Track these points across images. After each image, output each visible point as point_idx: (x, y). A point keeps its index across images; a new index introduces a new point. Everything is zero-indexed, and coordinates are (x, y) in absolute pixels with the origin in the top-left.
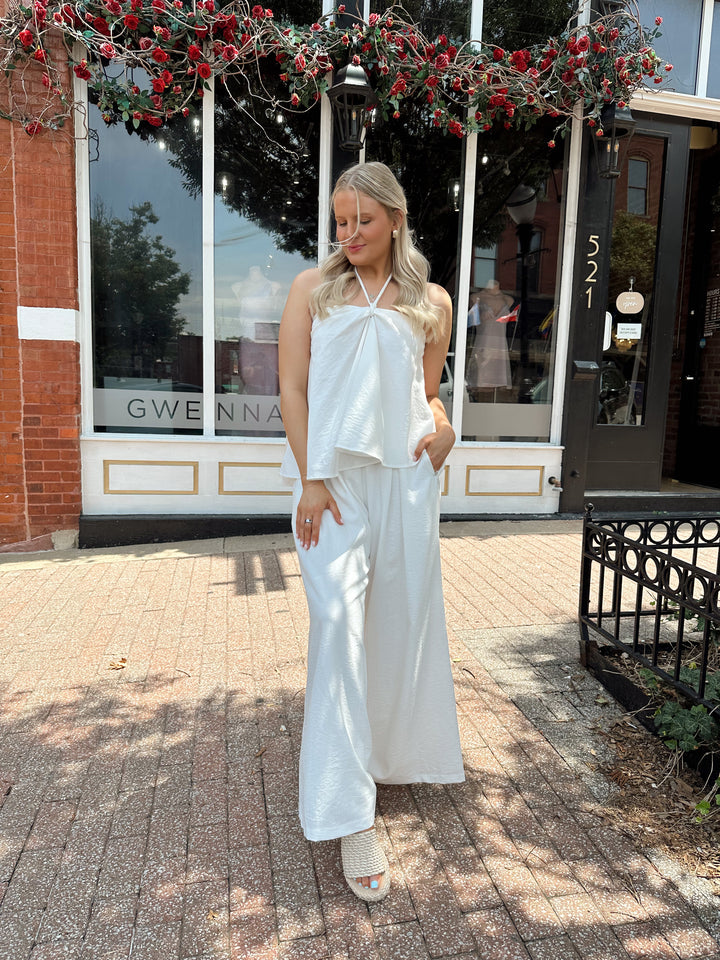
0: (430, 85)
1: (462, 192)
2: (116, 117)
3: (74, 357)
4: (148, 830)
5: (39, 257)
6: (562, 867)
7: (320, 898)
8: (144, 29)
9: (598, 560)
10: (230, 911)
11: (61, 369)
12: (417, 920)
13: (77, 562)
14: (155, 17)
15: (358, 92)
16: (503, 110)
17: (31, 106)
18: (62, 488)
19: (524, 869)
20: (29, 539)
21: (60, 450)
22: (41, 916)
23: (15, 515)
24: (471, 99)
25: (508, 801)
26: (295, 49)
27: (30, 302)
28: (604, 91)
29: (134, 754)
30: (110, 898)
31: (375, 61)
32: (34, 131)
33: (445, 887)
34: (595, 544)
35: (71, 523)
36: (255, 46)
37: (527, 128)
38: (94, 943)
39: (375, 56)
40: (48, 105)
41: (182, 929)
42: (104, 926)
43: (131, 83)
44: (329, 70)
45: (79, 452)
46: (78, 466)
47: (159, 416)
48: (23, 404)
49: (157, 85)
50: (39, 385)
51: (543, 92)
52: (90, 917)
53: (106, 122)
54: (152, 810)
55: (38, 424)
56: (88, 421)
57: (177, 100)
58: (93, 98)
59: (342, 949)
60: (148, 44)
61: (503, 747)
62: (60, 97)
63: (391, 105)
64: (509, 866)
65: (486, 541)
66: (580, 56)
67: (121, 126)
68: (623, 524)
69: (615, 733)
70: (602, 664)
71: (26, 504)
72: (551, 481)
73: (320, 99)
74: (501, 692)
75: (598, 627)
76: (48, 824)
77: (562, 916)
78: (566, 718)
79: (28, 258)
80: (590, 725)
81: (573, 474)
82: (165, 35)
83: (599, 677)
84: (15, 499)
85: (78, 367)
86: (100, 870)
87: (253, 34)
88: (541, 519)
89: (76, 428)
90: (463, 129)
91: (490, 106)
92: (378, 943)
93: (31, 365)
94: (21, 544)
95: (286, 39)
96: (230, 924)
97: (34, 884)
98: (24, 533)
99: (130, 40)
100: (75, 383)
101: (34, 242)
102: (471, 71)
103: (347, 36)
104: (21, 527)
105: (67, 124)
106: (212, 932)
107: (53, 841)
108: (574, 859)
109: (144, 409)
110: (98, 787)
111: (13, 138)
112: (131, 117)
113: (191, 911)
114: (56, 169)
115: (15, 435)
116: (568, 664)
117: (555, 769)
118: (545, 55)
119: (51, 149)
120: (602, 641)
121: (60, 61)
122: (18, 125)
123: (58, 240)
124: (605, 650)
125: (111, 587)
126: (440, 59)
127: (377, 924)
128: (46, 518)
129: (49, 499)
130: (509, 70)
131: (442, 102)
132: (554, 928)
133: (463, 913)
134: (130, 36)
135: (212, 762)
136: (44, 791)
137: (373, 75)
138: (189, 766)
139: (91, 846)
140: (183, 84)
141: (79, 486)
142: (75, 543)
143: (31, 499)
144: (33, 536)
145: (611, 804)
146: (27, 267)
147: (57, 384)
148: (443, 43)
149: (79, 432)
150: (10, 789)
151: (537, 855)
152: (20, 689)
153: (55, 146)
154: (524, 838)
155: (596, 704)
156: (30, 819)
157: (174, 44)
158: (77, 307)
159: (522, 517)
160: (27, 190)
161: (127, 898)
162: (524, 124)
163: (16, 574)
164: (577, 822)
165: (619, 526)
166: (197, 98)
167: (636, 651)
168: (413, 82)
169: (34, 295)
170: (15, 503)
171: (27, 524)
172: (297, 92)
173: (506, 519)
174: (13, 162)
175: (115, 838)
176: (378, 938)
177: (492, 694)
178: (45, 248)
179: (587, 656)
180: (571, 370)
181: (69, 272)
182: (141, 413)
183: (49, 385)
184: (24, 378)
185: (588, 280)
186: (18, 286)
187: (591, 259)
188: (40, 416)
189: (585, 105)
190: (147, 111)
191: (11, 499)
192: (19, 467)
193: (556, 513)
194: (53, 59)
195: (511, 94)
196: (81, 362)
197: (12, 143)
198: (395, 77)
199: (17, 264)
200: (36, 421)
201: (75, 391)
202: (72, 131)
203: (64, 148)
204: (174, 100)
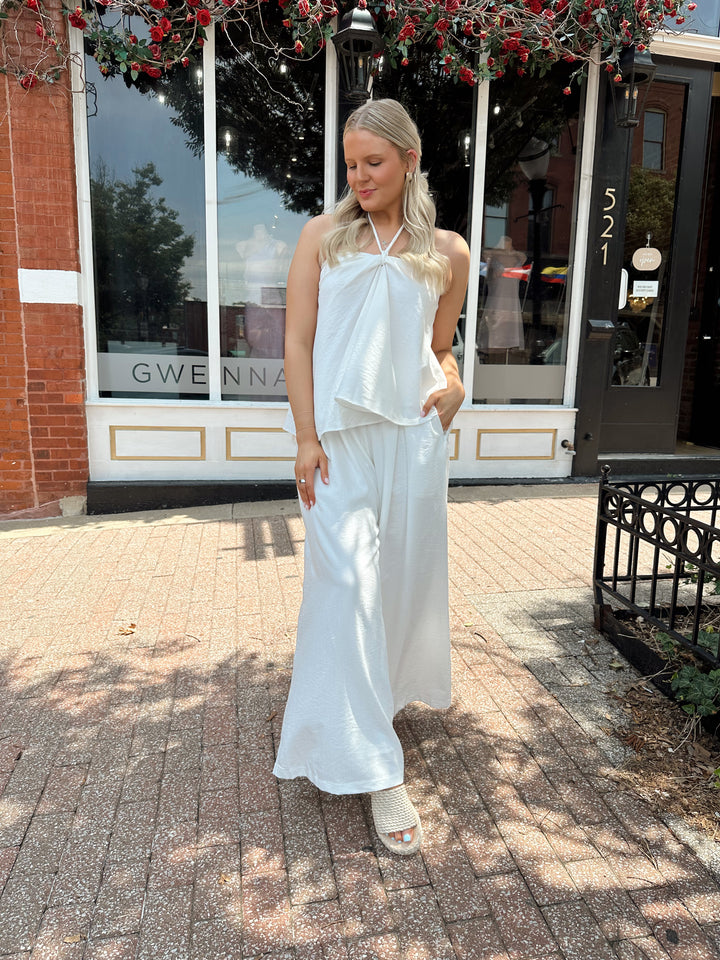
0: (440, 29)
1: (473, 145)
2: (113, 70)
3: (76, 320)
4: (159, 795)
5: (38, 216)
6: (579, 832)
7: (332, 863)
9: (614, 523)
10: (241, 875)
11: (64, 332)
12: (431, 884)
13: (85, 528)
15: (365, 38)
16: (516, 56)
17: (25, 58)
18: (68, 454)
19: (538, 834)
20: (37, 505)
21: (66, 416)
22: (52, 880)
23: (23, 482)
24: (483, 44)
25: (522, 765)
27: (30, 265)
28: (624, 31)
29: (144, 719)
30: (122, 862)
31: (382, 4)
32: (30, 85)
33: (459, 852)
34: (611, 507)
35: (79, 490)
37: (542, 75)
38: (106, 907)
40: (43, 56)
41: (193, 892)
42: (115, 890)
43: (128, 33)
44: (334, 15)
45: (85, 418)
46: (83, 432)
47: (165, 381)
48: (27, 369)
49: (154, 33)
50: (43, 349)
51: (559, 36)
52: (101, 881)
53: (103, 74)
54: (162, 774)
55: (43, 389)
56: (93, 386)
57: (176, 50)
58: (89, 48)
59: (355, 913)
61: (516, 712)
62: (55, 47)
63: (400, 52)
64: (524, 831)
65: (497, 505)
67: (119, 79)
68: (640, 486)
69: (630, 697)
70: (617, 628)
71: (33, 470)
72: (564, 444)
73: (325, 47)
74: (513, 656)
75: (613, 591)
76: (58, 789)
77: (578, 881)
78: (581, 683)
79: (27, 218)
80: (606, 690)
81: (587, 437)
83: (613, 641)
84: (22, 466)
85: (81, 332)
86: (111, 834)
88: (553, 483)
89: (81, 393)
90: (474, 76)
91: (503, 51)
92: (391, 908)
93: (33, 330)
94: (28, 510)
96: (241, 888)
97: (45, 849)
98: (32, 500)
100: (78, 347)
101: (33, 202)
102: (483, 14)
104: (28, 494)
105: (63, 77)
106: (224, 896)
107: (63, 805)
108: (590, 823)
109: (149, 374)
110: (108, 752)
111: (8, 92)
112: (129, 69)
113: (202, 875)
114: (54, 124)
115: (20, 401)
116: (582, 629)
117: (569, 734)
119: (47, 104)
120: (616, 605)
121: (54, 9)
122: (12, 78)
123: (57, 199)
124: (620, 614)
125: (120, 553)
126: (450, 1)
127: (390, 889)
128: (53, 485)
129: (56, 466)
130: (523, 11)
131: (453, 47)
132: (570, 893)
133: (477, 877)
135: (223, 727)
136: (55, 755)
137: (380, 20)
138: (199, 730)
139: (102, 811)
140: (182, 33)
141: (86, 452)
142: (83, 510)
143: (38, 465)
144: (41, 503)
145: (627, 768)
146: (27, 228)
147: (60, 348)
149: (84, 398)
150: (20, 755)
151: (553, 819)
152: (30, 655)
153: (51, 100)
154: (539, 803)
155: (611, 668)
156: (41, 783)
158: (78, 269)
159: (534, 481)
160: (24, 147)
161: (138, 862)
162: (538, 70)
163: (25, 541)
164: (592, 786)
165: (636, 488)
166: (197, 47)
167: (652, 615)
168: (422, 27)
169: (35, 256)
170: (22, 470)
171: (35, 491)
172: (300, 38)
173: (517, 484)
174: (9, 118)
175: (126, 802)
176: (391, 902)
177: (504, 657)
178: (44, 207)
179: (602, 621)
180: (586, 329)
181: (70, 233)
182: (146, 377)
183: (52, 349)
184: (27, 342)
185: (604, 235)
186: (18, 247)
187: (607, 213)
188: (45, 382)
189: (603, 49)
190: (145, 62)
191: (17, 466)
192: (25, 434)
193: (568, 477)
194: (47, 8)
195: (525, 38)
196: (84, 326)
197: (7, 97)
198: (403, 21)
199: (17, 225)
200: (41, 387)
201: (79, 356)
202: (69, 84)
203: (60, 102)
204: (173, 49)
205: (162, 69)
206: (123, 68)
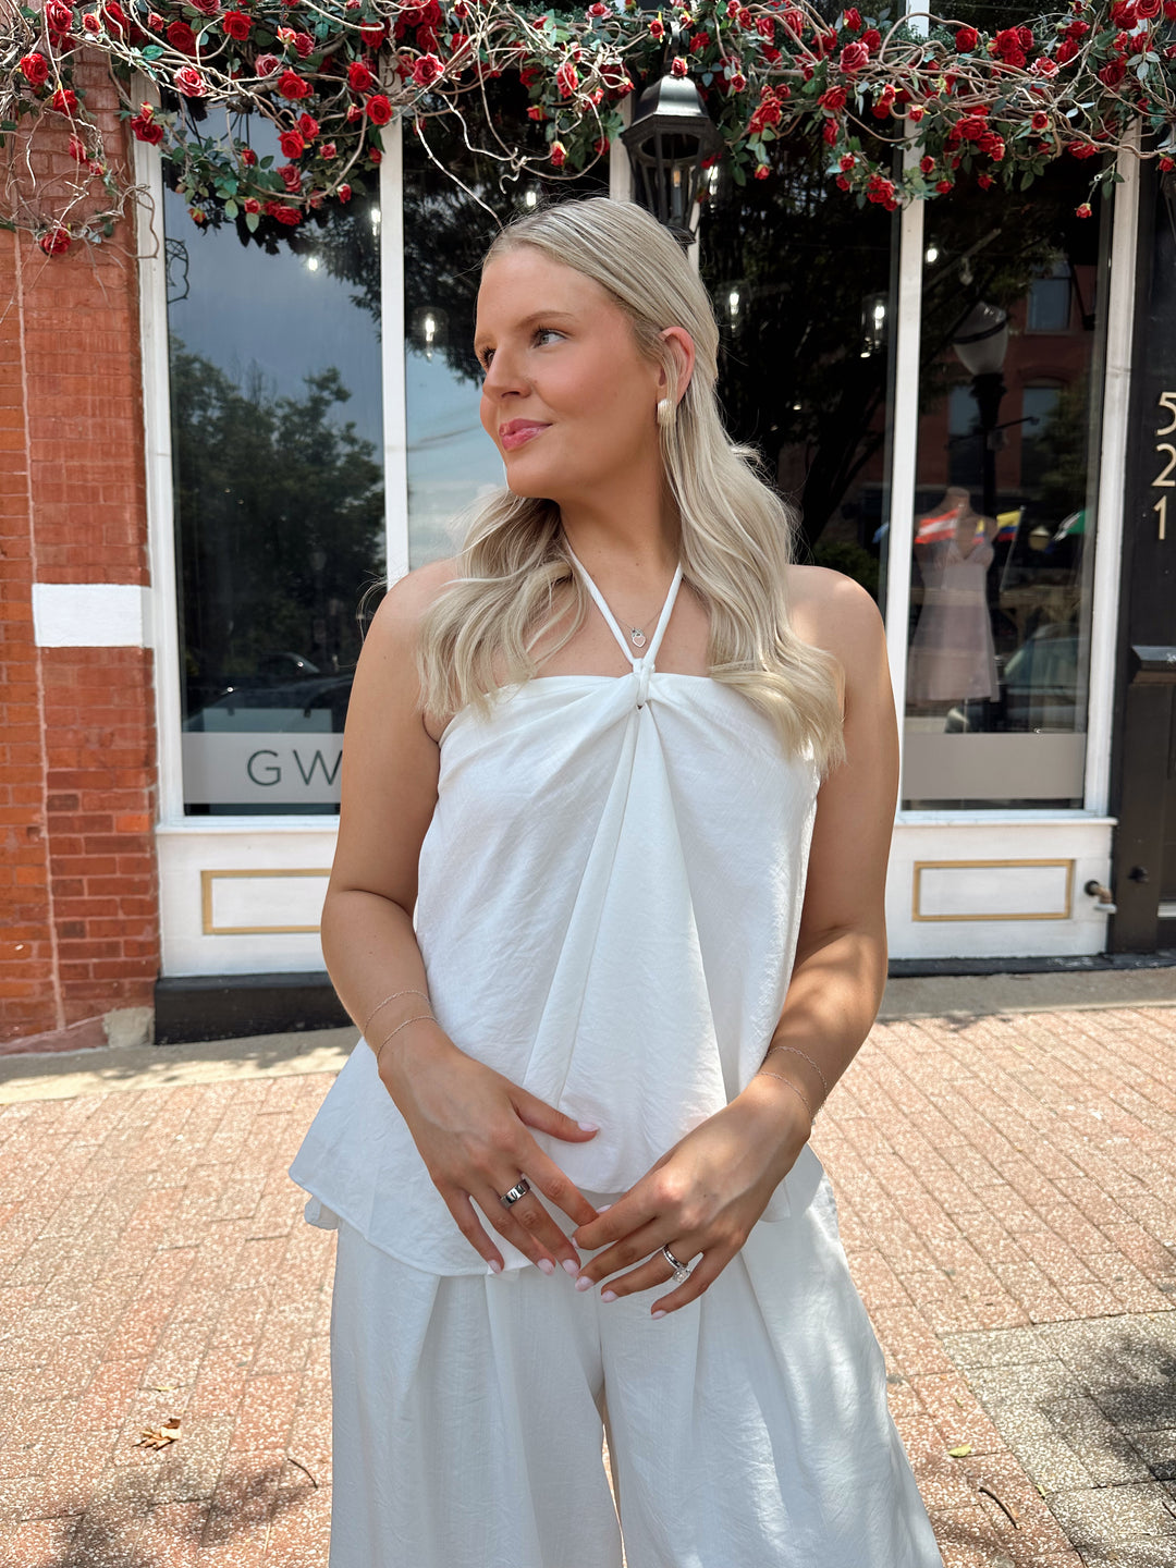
0: (830, 106)
1: (892, 322)
2: (218, 215)
3: (139, 677)
5: (71, 487)
8: (262, 38)
11: (116, 700)
14: (285, 14)
15: (684, 130)
16: (976, 151)
17: (49, 200)
18: (121, 928)
20: (61, 1027)
21: (117, 856)
23: (36, 983)
24: (912, 131)
26: (557, 54)
27: (55, 577)
31: (717, 68)
32: (61, 247)
35: (139, 995)
36: (476, 53)
37: (1025, 184)
39: (717, 58)
40: (78, 194)
43: (241, 146)
44: (625, 93)
45: (154, 859)
46: (152, 884)
47: (307, 781)
48: (46, 770)
49: (288, 147)
50: (76, 732)
51: (1064, 108)
53: (197, 223)
55: (74, 807)
56: (171, 791)
57: (329, 173)
58: (171, 175)
60: (270, 65)
62: (103, 176)
63: (751, 153)
66: (1134, 33)
67: (230, 231)
71: (55, 961)
72: (1090, 889)
73: (607, 146)
79: (50, 490)
81: (1136, 875)
82: (301, 46)
84: (35, 952)
85: (149, 696)
87: (473, 32)
88: (1073, 970)
89: (145, 814)
90: (896, 192)
91: (950, 144)
93: (59, 696)
94: (47, 1036)
95: (538, 35)
98: (52, 1017)
99: (237, 62)
100: (142, 728)
101: (61, 461)
102: (916, 73)
103: (659, 20)
104: (46, 1005)
105: (121, 231)
109: (278, 769)
111: (19, 263)
112: (242, 212)
114: (101, 318)
115: (33, 830)
118: (1062, 36)
119: (91, 281)
121: (104, 110)
122: (26, 238)
123: (106, 454)
125: (193, 1162)
126: (850, 53)
128: (91, 987)
129: (97, 951)
130: (993, 64)
131: (855, 140)
134: (237, 54)
137: (713, 96)
140: (338, 141)
141: (155, 923)
142: (147, 1034)
143: (64, 951)
144: (69, 1022)
146: (50, 509)
147: (108, 730)
148: (853, 25)
149: (154, 819)
153: (97, 275)
157: (320, 62)
158: (145, 580)
159: (1033, 966)
160: (47, 361)
162: (1019, 175)
166: (368, 167)
168: (793, 105)
169: (63, 561)
170: (33, 959)
171: (58, 998)
172: (561, 138)
173: (998, 972)
174: (21, 310)
178: (82, 469)
180: (1128, 665)
181: (128, 515)
182: (272, 776)
183: (94, 732)
184: (46, 720)
185: (1159, 482)
186: (33, 545)
187: (1164, 439)
188: (78, 793)
189: (1146, 129)
190: (271, 197)
191: (26, 952)
192: (41, 891)
193: (1100, 955)
194: (91, 108)
195: (998, 115)
196: (156, 684)
197: (18, 273)
198: (758, 96)
199: (31, 503)
200: (71, 802)
201: (143, 743)
202: (131, 245)
203: (114, 277)
204: (323, 172)
205: (302, 207)
206: (231, 211)
